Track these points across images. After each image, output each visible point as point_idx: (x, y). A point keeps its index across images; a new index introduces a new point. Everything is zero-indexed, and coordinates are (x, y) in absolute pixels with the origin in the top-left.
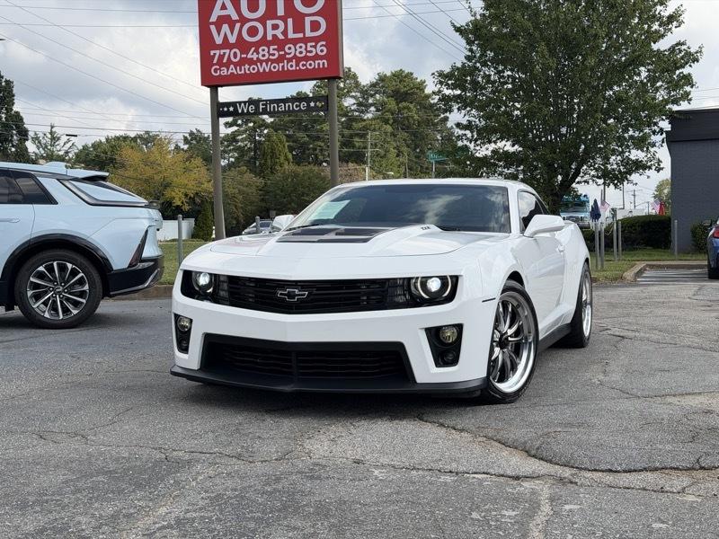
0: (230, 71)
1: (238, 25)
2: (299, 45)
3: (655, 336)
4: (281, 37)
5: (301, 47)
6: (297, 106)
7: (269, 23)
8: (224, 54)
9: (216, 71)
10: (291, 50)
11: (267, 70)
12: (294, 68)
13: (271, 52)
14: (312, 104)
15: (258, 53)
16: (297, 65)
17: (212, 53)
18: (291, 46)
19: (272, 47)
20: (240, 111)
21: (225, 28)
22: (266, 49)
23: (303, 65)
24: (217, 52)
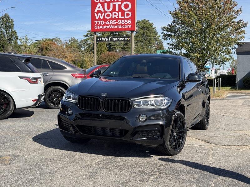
0: (100, 28)
1: (103, 13)
2: (122, 20)
3: (232, 115)
4: (117, 17)
5: (123, 21)
6: (121, 39)
7: (114, 13)
8: (99, 22)
9: (96, 27)
10: (120, 22)
11: (112, 28)
12: (121, 27)
13: (114, 22)
14: (126, 39)
15: (110, 22)
16: (122, 26)
17: (95, 22)
18: (120, 20)
19: (114, 21)
20: (103, 40)
21: (99, 14)
22: (112, 21)
23: (124, 27)
24: (97, 21)
